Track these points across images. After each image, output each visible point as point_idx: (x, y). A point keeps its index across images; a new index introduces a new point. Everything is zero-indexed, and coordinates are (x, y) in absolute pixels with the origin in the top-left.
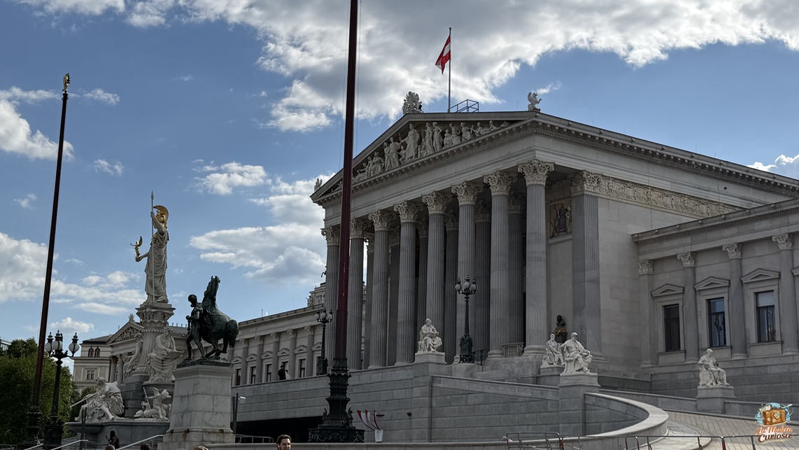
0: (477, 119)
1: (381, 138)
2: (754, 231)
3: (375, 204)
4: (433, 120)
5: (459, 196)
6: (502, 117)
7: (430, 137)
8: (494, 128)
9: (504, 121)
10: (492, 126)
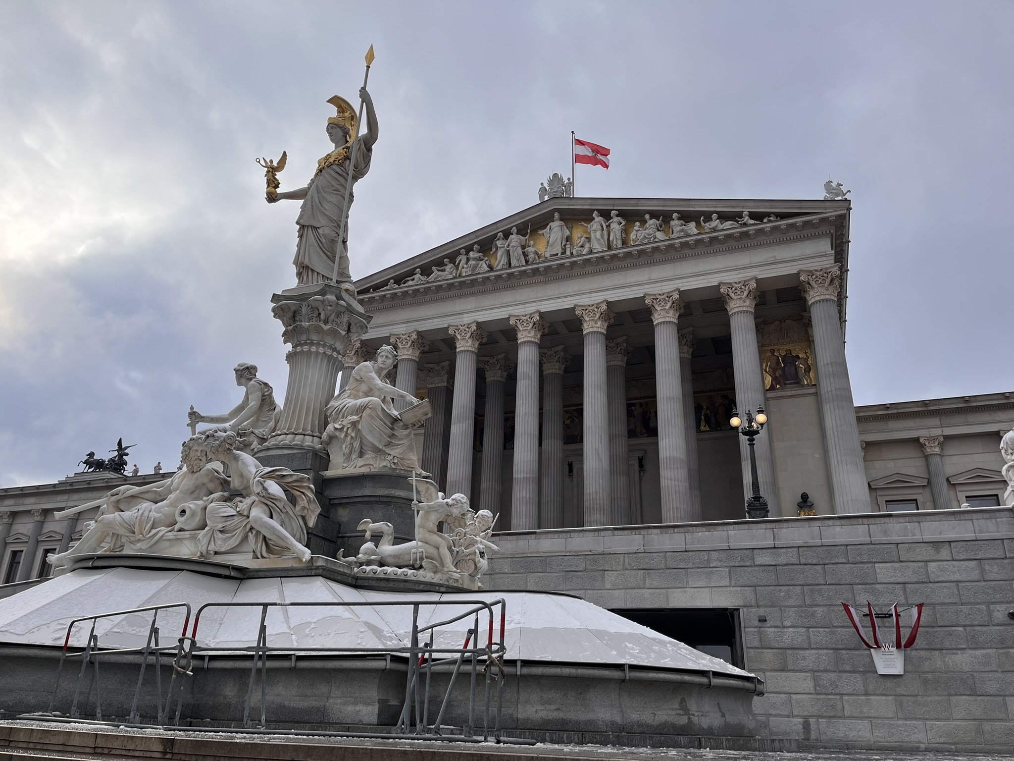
1: (494, 227)
3: (463, 313)
4: (612, 208)
5: (659, 309)
6: (772, 208)
7: (603, 229)
8: (752, 222)
9: (774, 213)
10: (746, 219)
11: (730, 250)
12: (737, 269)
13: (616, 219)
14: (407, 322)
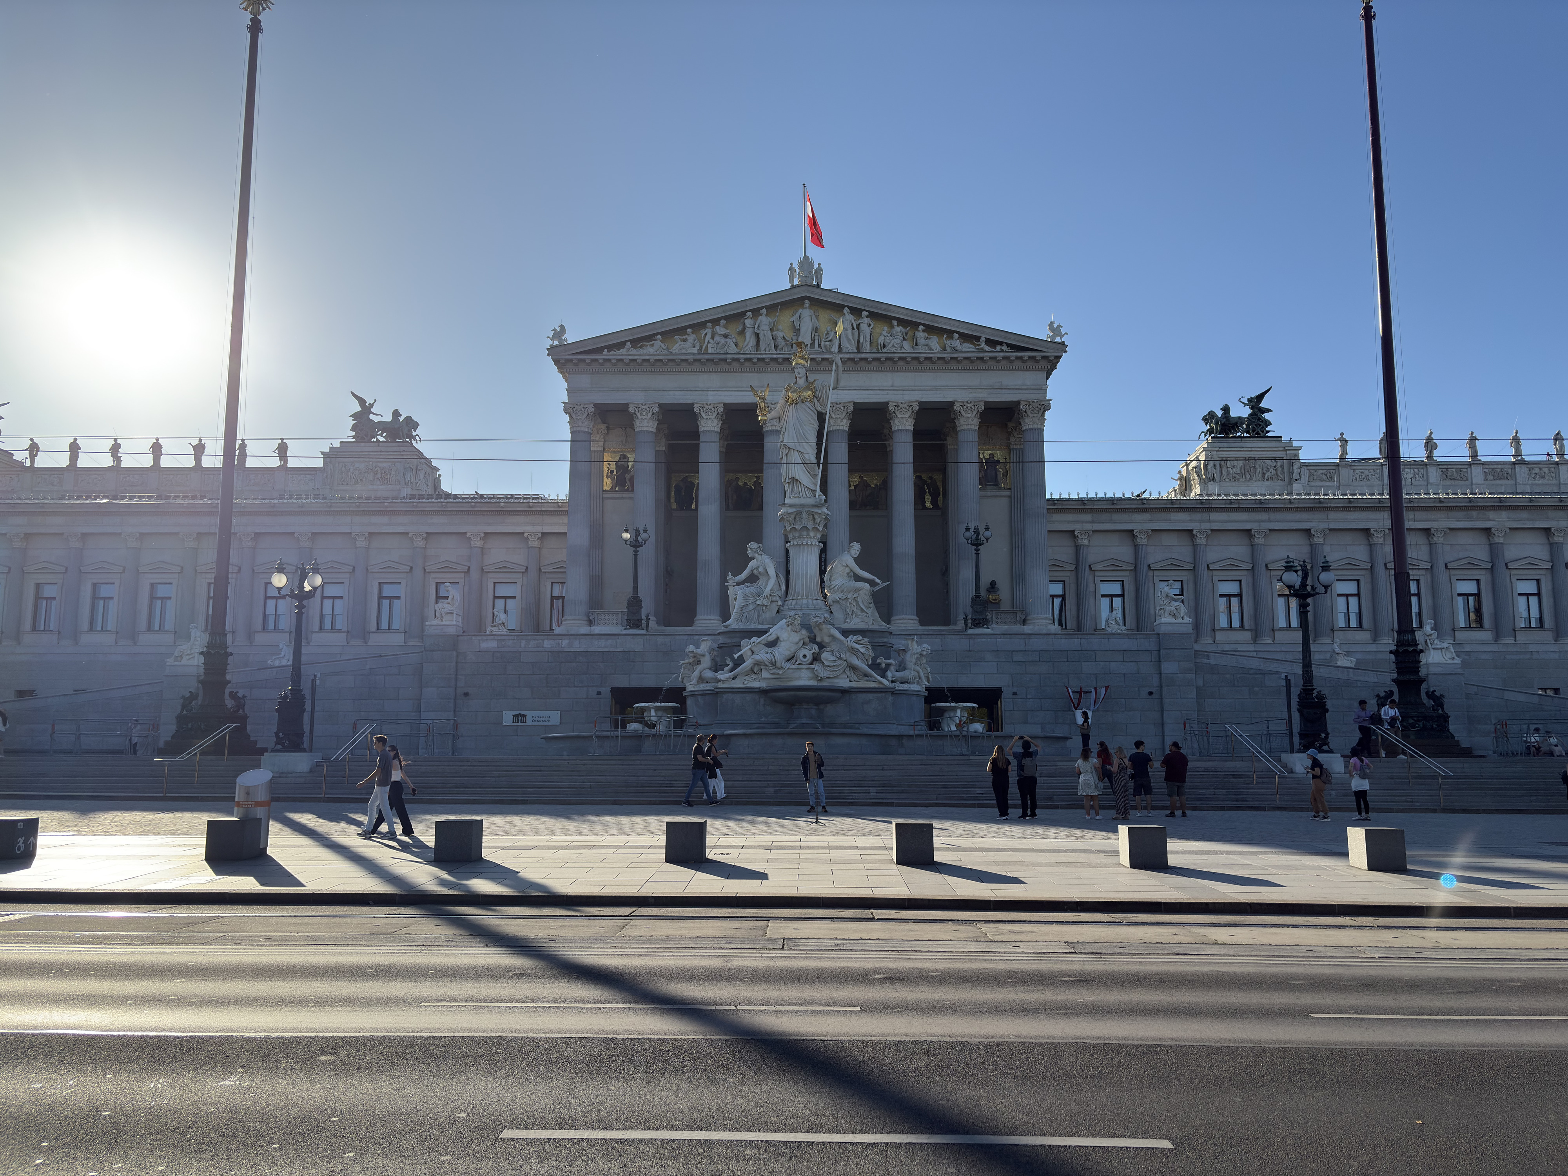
0: (955, 329)
2: (1170, 521)
5: (900, 416)
6: (1005, 338)
7: (853, 328)
8: (987, 348)
9: (1005, 343)
10: (983, 345)
11: (965, 370)
12: (969, 389)
13: (866, 320)
14: (646, 391)
